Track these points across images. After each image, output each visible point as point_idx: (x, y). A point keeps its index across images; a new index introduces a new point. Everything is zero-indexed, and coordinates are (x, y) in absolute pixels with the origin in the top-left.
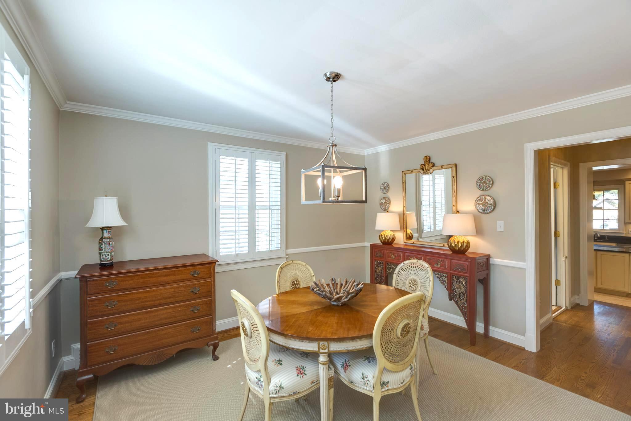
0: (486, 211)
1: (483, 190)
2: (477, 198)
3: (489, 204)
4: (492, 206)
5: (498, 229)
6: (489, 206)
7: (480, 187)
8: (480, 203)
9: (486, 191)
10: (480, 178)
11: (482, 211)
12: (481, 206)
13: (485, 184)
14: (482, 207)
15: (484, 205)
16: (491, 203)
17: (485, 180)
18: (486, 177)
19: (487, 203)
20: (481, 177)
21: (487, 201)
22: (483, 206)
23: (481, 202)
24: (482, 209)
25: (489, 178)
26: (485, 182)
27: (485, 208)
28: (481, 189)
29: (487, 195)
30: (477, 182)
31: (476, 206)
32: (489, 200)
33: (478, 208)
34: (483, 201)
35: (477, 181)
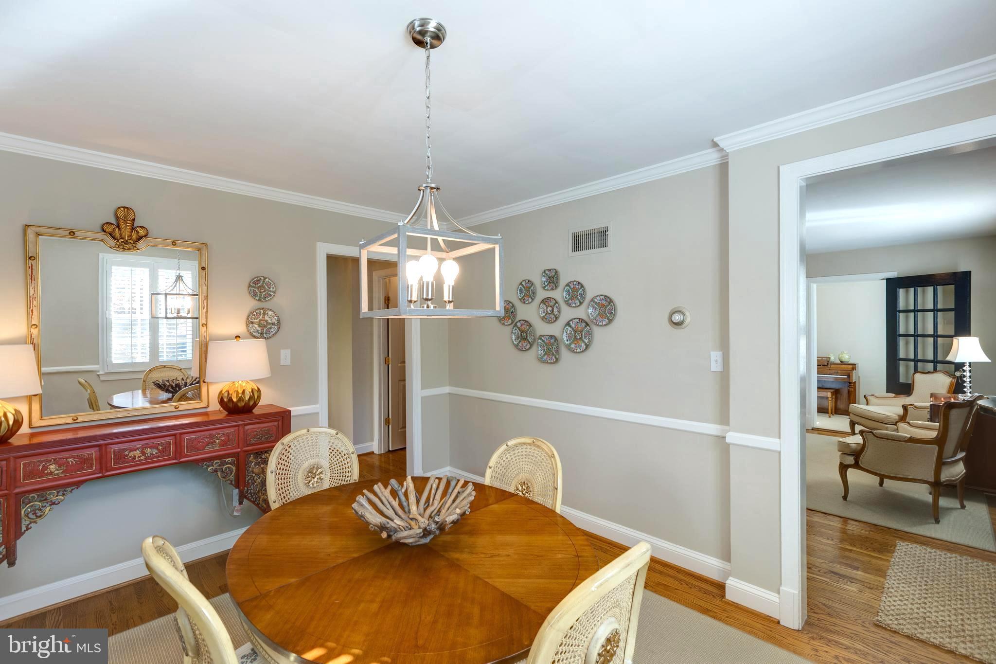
0: (264, 335)
1: (260, 300)
2: (251, 313)
3: (270, 323)
4: (276, 327)
5: (282, 363)
6: (269, 326)
7: (255, 295)
8: (255, 321)
9: (266, 301)
10: (255, 278)
11: (258, 335)
12: (256, 326)
13: (262, 291)
14: (258, 328)
15: (262, 324)
16: (273, 322)
17: (263, 283)
18: (265, 278)
19: (267, 321)
20: (257, 277)
21: (266, 318)
22: (259, 326)
23: (257, 321)
24: (257, 332)
25: (270, 281)
26: (262, 286)
27: (262, 330)
28: (257, 298)
29: (268, 309)
30: (250, 286)
31: (247, 325)
32: (270, 317)
33: (252, 331)
34: (261, 318)
35: (250, 284)
